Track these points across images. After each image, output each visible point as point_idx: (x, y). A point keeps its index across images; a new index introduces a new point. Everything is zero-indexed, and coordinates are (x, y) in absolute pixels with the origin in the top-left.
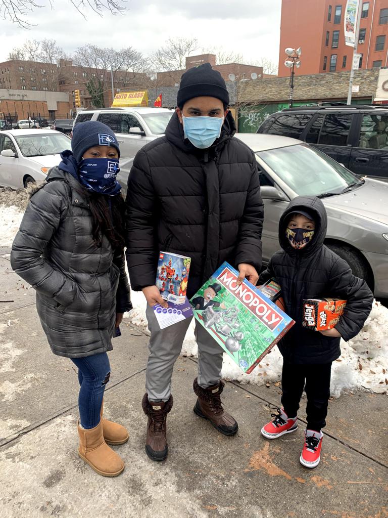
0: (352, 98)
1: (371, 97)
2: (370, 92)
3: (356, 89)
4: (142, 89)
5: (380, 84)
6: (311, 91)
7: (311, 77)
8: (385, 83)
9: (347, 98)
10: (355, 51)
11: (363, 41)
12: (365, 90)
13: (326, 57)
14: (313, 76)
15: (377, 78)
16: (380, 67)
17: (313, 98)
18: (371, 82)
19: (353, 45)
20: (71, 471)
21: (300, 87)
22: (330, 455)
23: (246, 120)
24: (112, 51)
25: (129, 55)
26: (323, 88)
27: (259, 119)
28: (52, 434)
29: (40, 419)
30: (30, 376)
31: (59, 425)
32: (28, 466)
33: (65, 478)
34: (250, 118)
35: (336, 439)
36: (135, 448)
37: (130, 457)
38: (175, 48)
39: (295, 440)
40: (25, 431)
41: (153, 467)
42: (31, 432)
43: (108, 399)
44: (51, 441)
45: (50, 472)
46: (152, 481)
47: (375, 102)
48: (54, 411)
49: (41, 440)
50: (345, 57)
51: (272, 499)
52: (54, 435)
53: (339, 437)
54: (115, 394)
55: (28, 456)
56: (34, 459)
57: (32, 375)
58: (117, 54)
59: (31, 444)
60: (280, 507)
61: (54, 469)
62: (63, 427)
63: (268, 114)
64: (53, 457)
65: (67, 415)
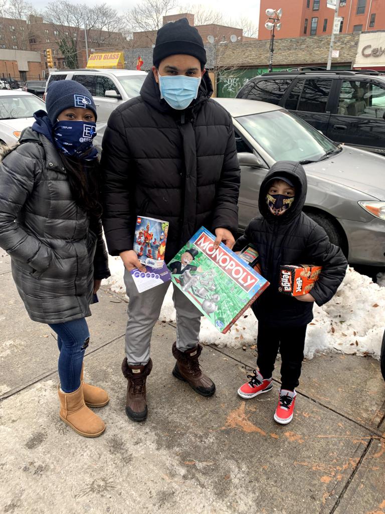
0: (332, 63)
1: (351, 63)
2: (350, 57)
3: (336, 54)
4: (117, 50)
5: (360, 49)
6: (291, 55)
7: (291, 41)
8: (364, 49)
9: (327, 64)
10: (336, 14)
11: (344, 4)
12: (345, 55)
13: (306, 20)
14: (293, 40)
15: (357, 44)
16: (360, 32)
17: (293, 63)
18: (351, 47)
19: (334, 8)
20: (52, 433)
21: (280, 51)
22: (302, 412)
23: (225, 85)
24: (85, 7)
25: (103, 12)
26: (304, 53)
27: (238, 85)
28: (33, 398)
29: (21, 384)
30: (9, 343)
31: (40, 390)
32: (9, 430)
33: (47, 440)
34: (229, 83)
35: (308, 398)
36: (115, 410)
37: (111, 419)
38: (152, 6)
39: (269, 399)
40: (6, 396)
41: (133, 428)
42: (12, 397)
43: (88, 364)
44: (32, 405)
45: (32, 434)
46: (133, 440)
47: (354, 68)
48: (34, 376)
49: (21, 405)
50: (326, 20)
51: (247, 453)
52: (34, 399)
53: (311, 396)
54: (95, 359)
55: (9, 420)
56: (15, 423)
57: (11, 342)
58: (91, 11)
59: (11, 408)
60: (254, 460)
61: (36, 431)
62: (44, 392)
63: (248, 80)
64: (35, 420)
65: (47, 380)
